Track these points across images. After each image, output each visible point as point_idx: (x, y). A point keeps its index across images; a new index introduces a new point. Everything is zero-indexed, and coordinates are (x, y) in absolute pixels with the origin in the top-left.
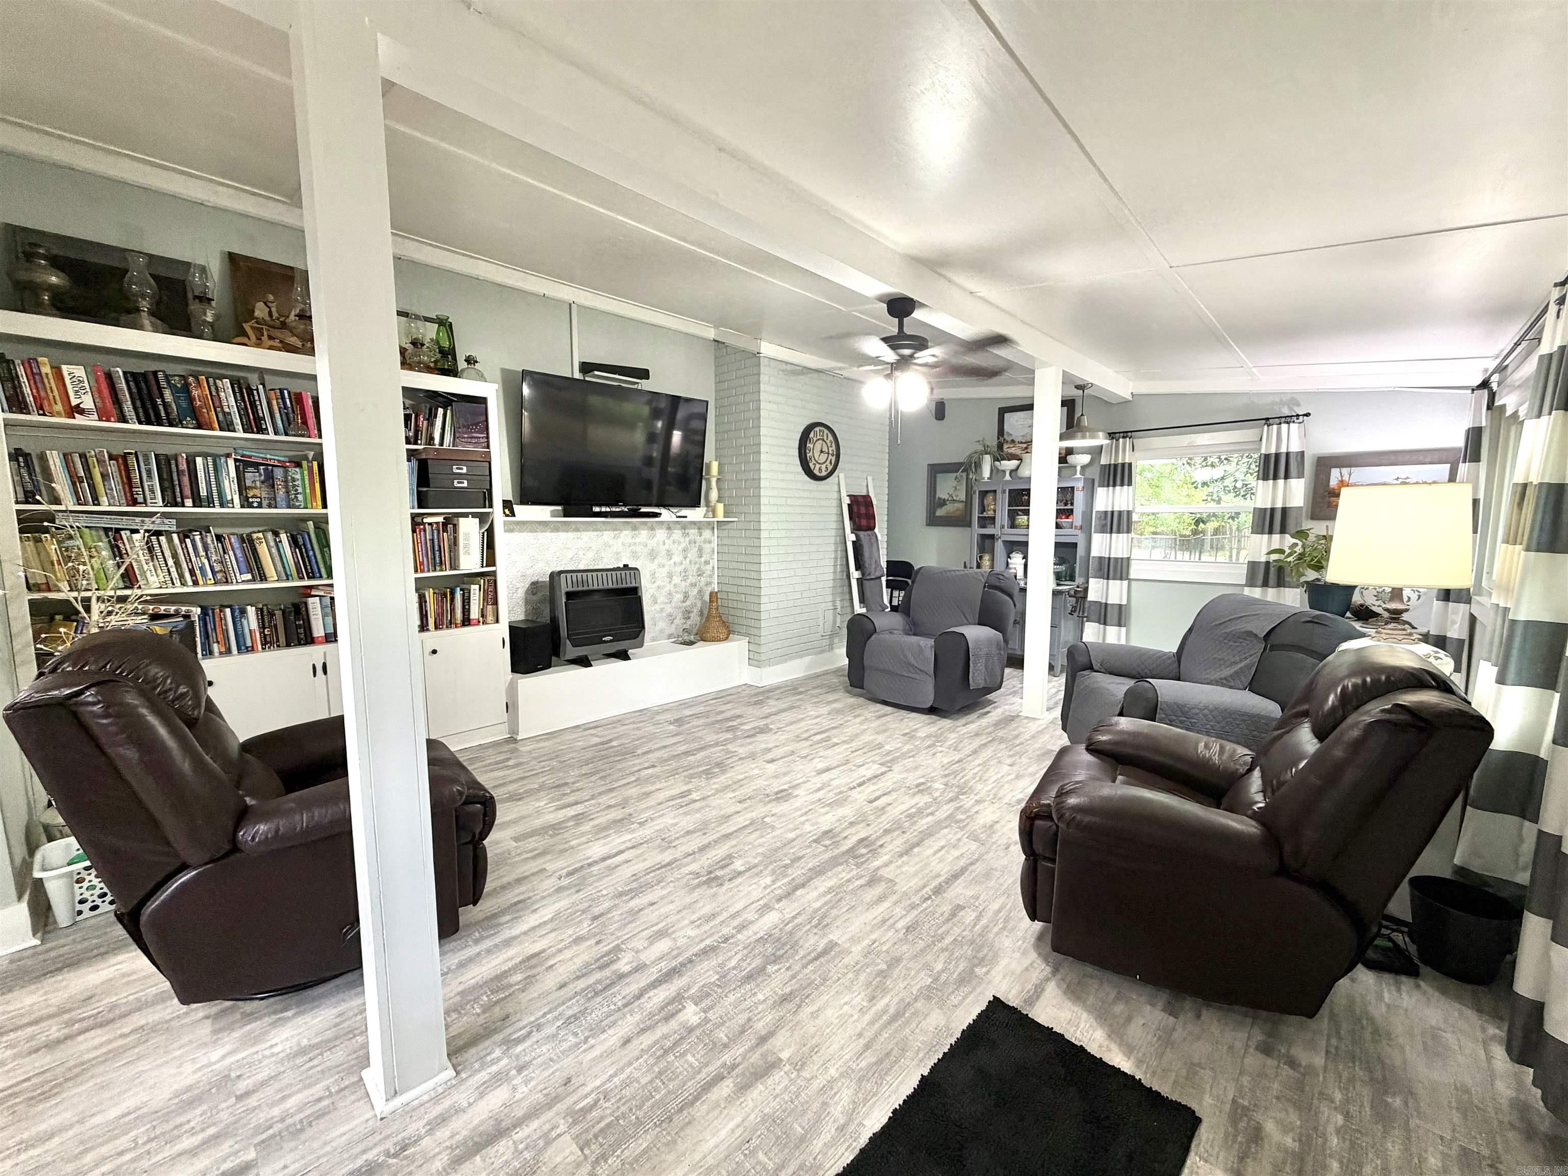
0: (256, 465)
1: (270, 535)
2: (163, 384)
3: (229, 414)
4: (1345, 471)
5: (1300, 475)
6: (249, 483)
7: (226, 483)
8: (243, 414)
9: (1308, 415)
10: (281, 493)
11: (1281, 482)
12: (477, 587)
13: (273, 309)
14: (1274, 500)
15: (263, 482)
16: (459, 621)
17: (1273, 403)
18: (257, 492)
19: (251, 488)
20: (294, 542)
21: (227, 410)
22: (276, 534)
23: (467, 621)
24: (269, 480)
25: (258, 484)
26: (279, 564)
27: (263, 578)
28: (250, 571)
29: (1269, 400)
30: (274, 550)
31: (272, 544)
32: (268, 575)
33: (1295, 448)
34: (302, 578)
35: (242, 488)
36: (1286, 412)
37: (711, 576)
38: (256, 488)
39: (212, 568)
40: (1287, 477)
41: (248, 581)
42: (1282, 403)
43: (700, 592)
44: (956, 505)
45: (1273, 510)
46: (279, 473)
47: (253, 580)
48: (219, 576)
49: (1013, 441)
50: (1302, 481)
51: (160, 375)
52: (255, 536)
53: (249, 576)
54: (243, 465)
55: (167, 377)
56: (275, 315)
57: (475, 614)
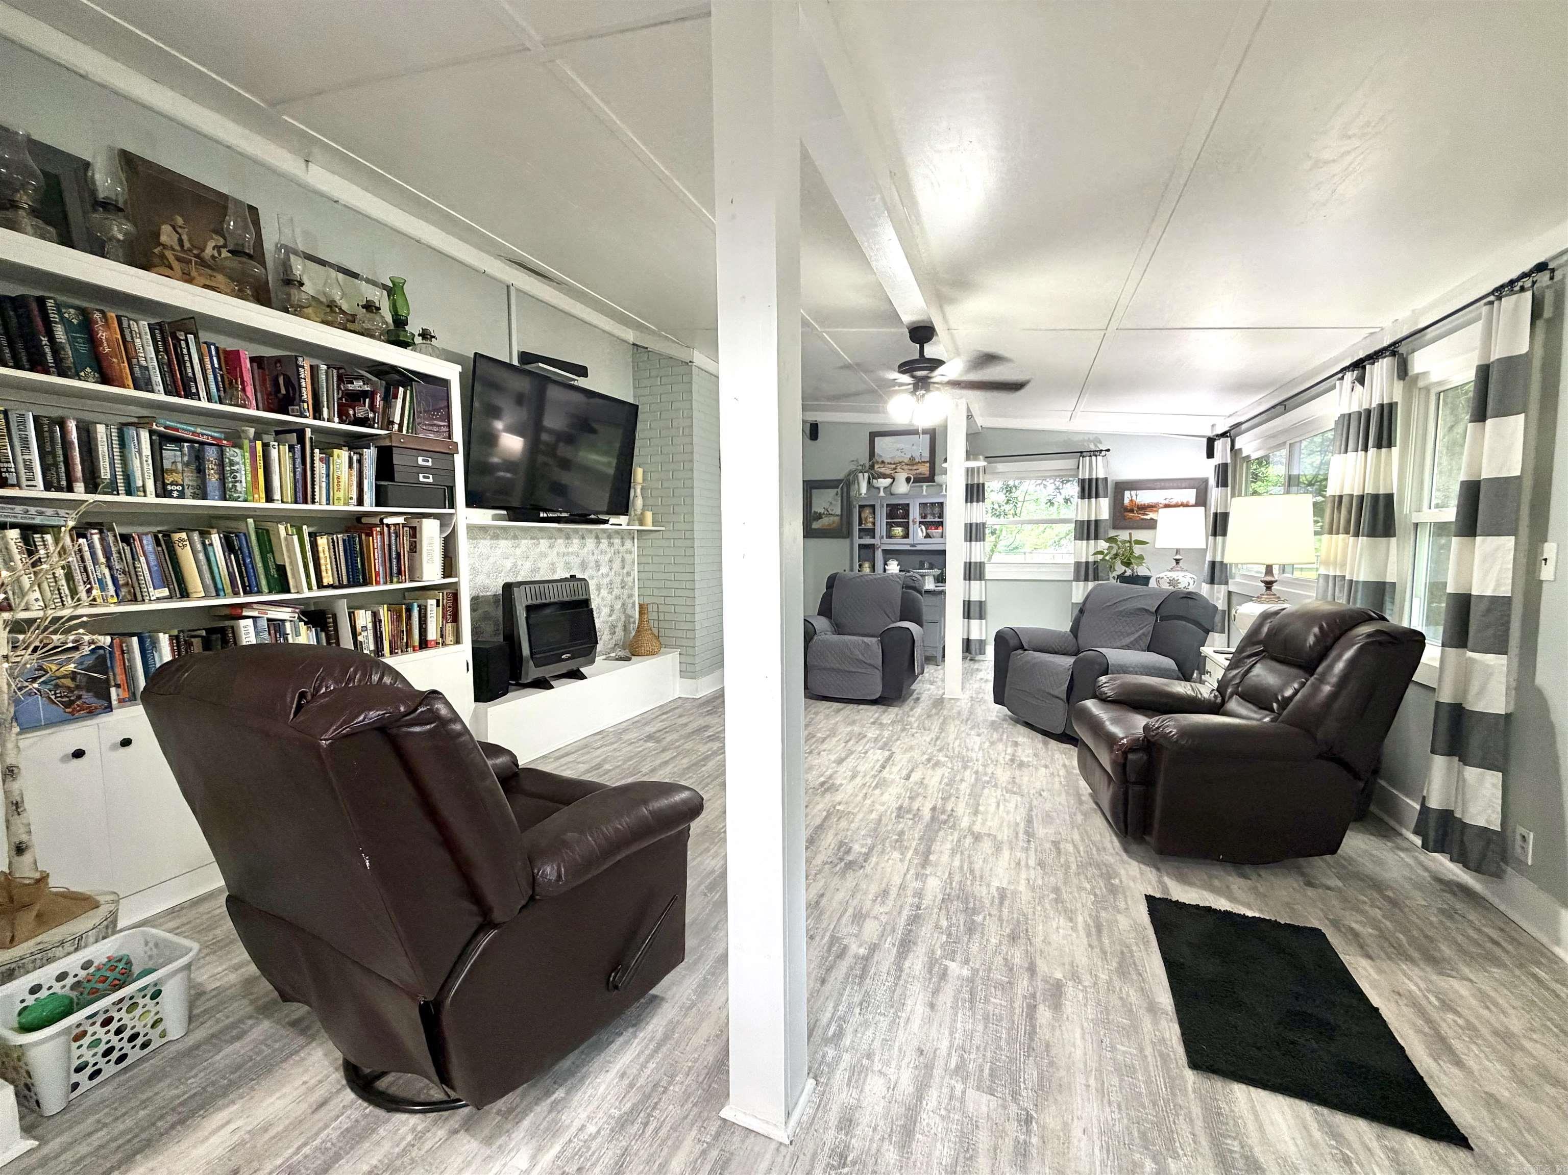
0: (178, 440)
1: (196, 536)
2: (55, 317)
3: (147, 368)
4: (1133, 493)
5: (1106, 496)
6: (167, 465)
7: (137, 463)
8: (166, 369)
9: (1108, 450)
10: (213, 478)
11: (1093, 500)
12: (434, 602)
13: (185, 237)
14: (1089, 514)
15: (187, 464)
16: (417, 643)
17: (1084, 441)
18: (177, 477)
19: (171, 471)
20: (229, 546)
21: (144, 363)
22: (204, 534)
23: (424, 644)
24: (198, 463)
25: (180, 466)
26: (207, 575)
27: (185, 594)
28: (166, 583)
29: (1081, 437)
30: (201, 556)
31: (199, 547)
32: (191, 589)
33: (1101, 475)
34: (236, 594)
35: (159, 472)
36: (1093, 447)
37: (632, 588)
38: (176, 471)
39: (114, 580)
40: (1097, 496)
41: (165, 598)
42: (1089, 441)
43: (623, 604)
44: (832, 518)
45: (1089, 522)
46: (211, 454)
47: (170, 597)
48: (123, 592)
49: (883, 462)
50: (1107, 500)
51: (50, 303)
52: (176, 536)
53: (165, 592)
54: (161, 441)
55: (58, 306)
56: (187, 245)
57: (432, 634)
